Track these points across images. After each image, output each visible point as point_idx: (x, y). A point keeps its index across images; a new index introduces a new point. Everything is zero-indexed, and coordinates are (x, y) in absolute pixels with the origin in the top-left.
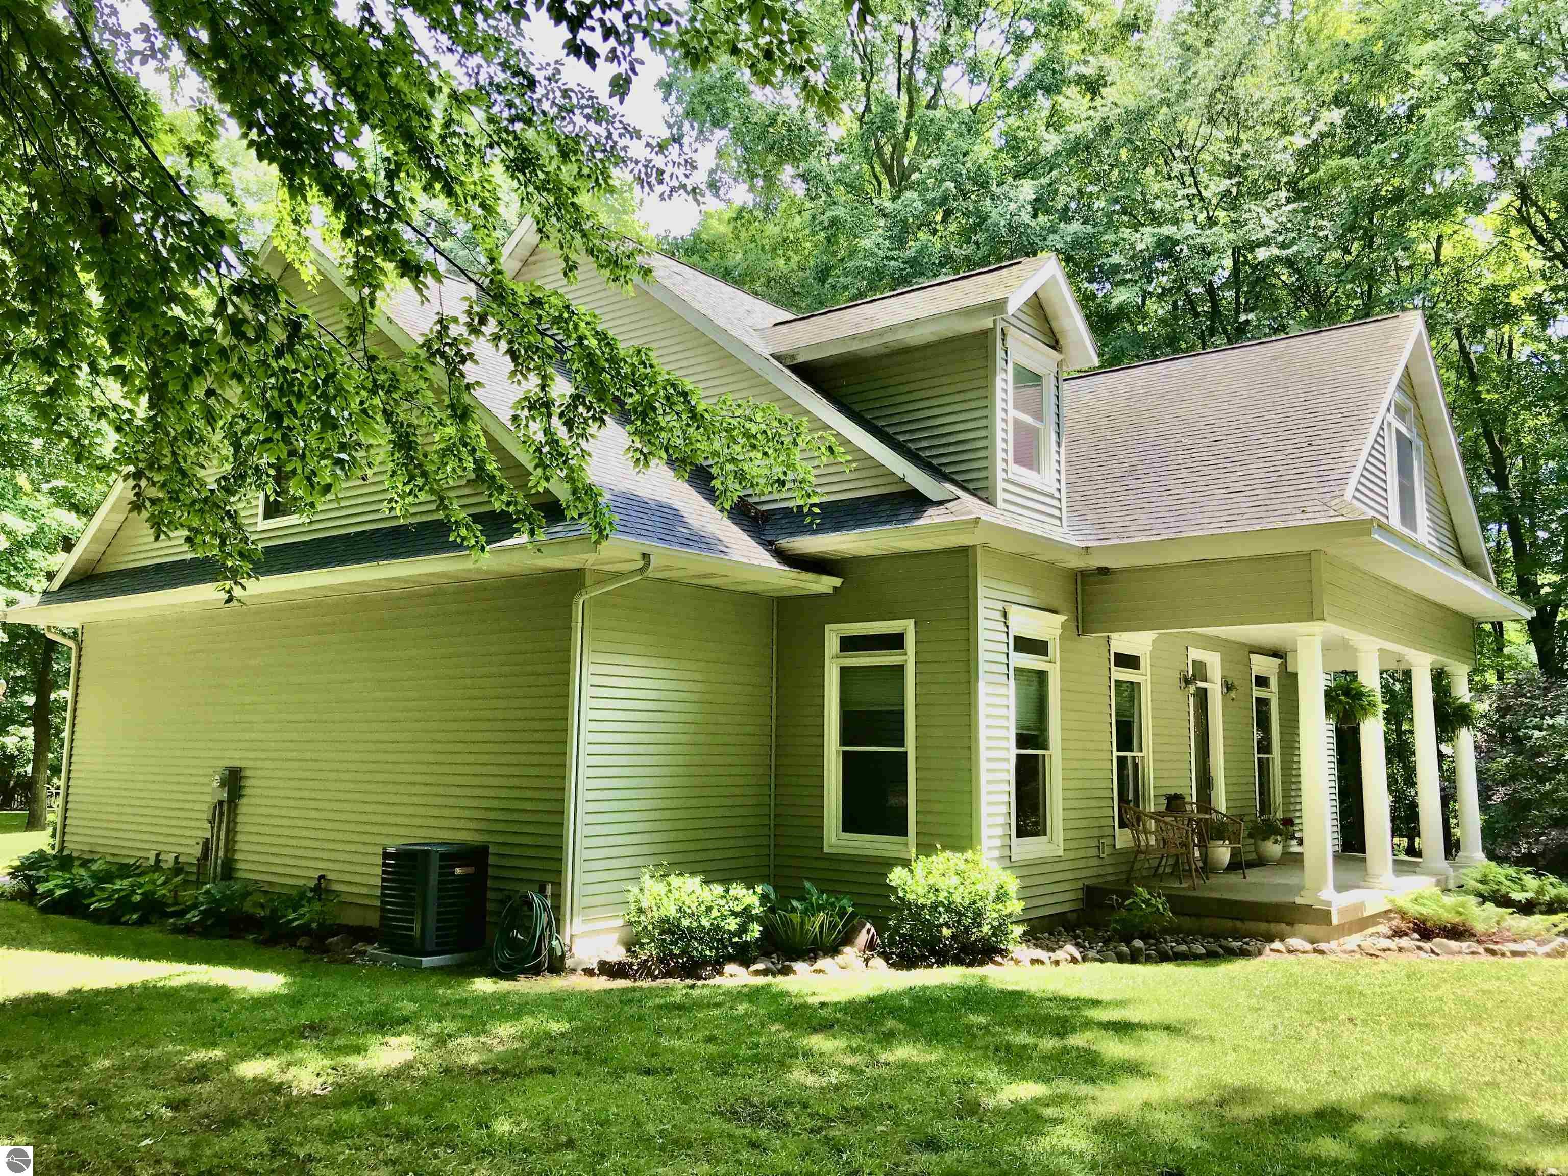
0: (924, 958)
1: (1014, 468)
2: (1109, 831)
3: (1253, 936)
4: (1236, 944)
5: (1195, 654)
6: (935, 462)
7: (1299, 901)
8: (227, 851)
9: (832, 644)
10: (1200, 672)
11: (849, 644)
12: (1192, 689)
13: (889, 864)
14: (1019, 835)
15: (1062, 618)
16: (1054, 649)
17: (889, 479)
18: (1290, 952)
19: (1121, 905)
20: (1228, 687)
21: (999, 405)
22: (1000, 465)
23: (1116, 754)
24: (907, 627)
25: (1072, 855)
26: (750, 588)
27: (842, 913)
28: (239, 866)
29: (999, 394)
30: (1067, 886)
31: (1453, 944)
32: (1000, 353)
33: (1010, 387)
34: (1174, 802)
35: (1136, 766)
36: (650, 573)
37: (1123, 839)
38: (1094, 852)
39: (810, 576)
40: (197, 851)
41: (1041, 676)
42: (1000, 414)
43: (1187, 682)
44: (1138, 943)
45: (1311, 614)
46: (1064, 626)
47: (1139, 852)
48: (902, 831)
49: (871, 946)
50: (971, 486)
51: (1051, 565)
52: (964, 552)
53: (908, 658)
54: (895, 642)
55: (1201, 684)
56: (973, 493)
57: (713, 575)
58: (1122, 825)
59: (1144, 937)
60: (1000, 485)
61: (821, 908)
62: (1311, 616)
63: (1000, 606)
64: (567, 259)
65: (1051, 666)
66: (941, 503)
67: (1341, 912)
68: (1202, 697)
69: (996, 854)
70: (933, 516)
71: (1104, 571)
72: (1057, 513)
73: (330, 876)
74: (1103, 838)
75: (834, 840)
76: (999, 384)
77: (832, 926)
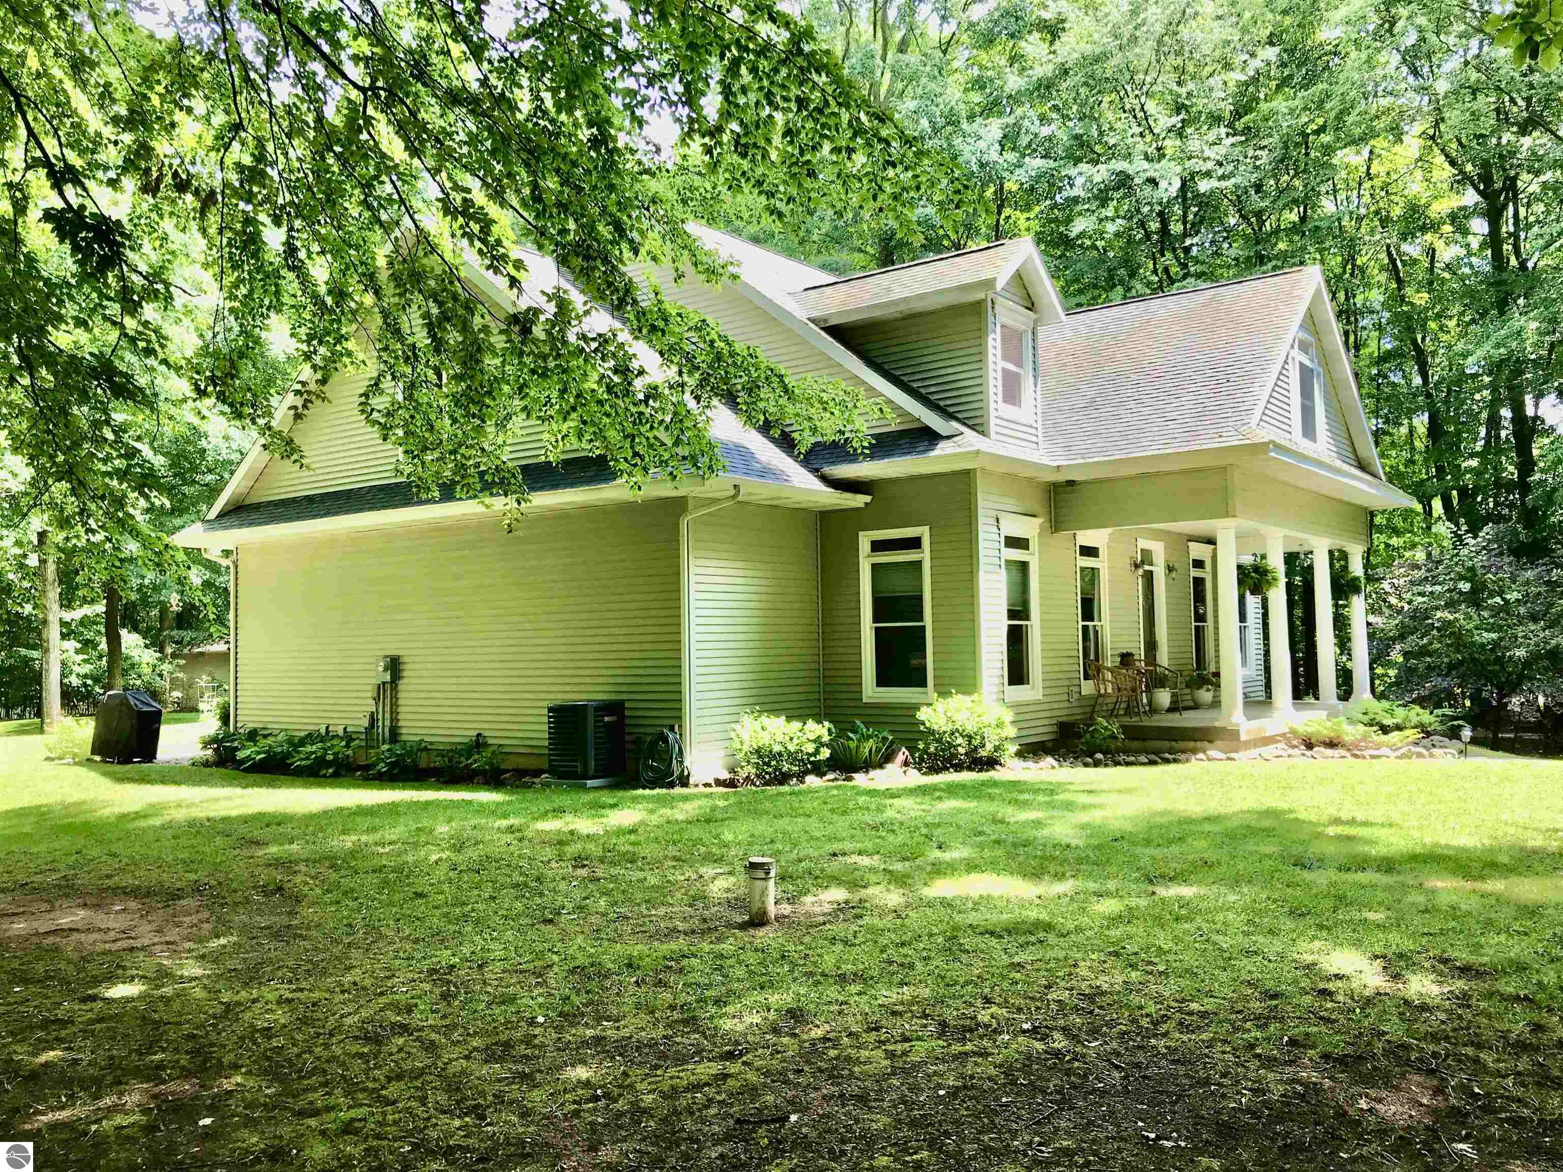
0: (947, 769)
1: (1002, 405)
2: (1076, 682)
3: (1183, 752)
4: (1170, 757)
5: (1143, 544)
6: (942, 403)
7: (1217, 724)
8: (392, 720)
9: (864, 545)
10: (1147, 557)
11: (878, 546)
12: (1140, 571)
13: (916, 707)
14: (1010, 683)
15: (1038, 521)
16: (1034, 544)
17: (910, 418)
18: (1209, 759)
19: (1086, 731)
20: (1170, 569)
21: (991, 358)
22: (992, 406)
23: (1081, 623)
24: (924, 532)
25: (1048, 699)
26: (803, 506)
27: (885, 739)
28: (403, 731)
29: (991, 351)
30: (1046, 722)
31: (1329, 752)
32: (990, 318)
33: (999, 344)
34: (1126, 659)
35: (1096, 632)
36: (740, 498)
37: (1088, 687)
38: (1065, 697)
39: (849, 495)
40: (366, 723)
41: (1024, 566)
42: (991, 366)
43: (1137, 566)
44: (1099, 756)
45: (1227, 513)
46: (1041, 526)
47: (1100, 695)
48: (923, 683)
49: (906, 764)
50: (970, 423)
51: (1030, 480)
52: (967, 475)
53: (925, 555)
54: (914, 543)
55: (1147, 568)
56: (972, 427)
57: (779, 498)
58: (1086, 677)
59: (1104, 753)
60: (993, 420)
61: (869, 737)
62: (1227, 514)
63: (994, 513)
64: (677, 270)
65: (1032, 557)
66: (948, 437)
67: (1249, 732)
68: (1149, 578)
69: (994, 697)
70: (943, 448)
71: (1071, 483)
72: (1034, 439)
73: (486, 734)
74: (1072, 688)
75: (870, 693)
76: (990, 342)
77: (878, 750)
